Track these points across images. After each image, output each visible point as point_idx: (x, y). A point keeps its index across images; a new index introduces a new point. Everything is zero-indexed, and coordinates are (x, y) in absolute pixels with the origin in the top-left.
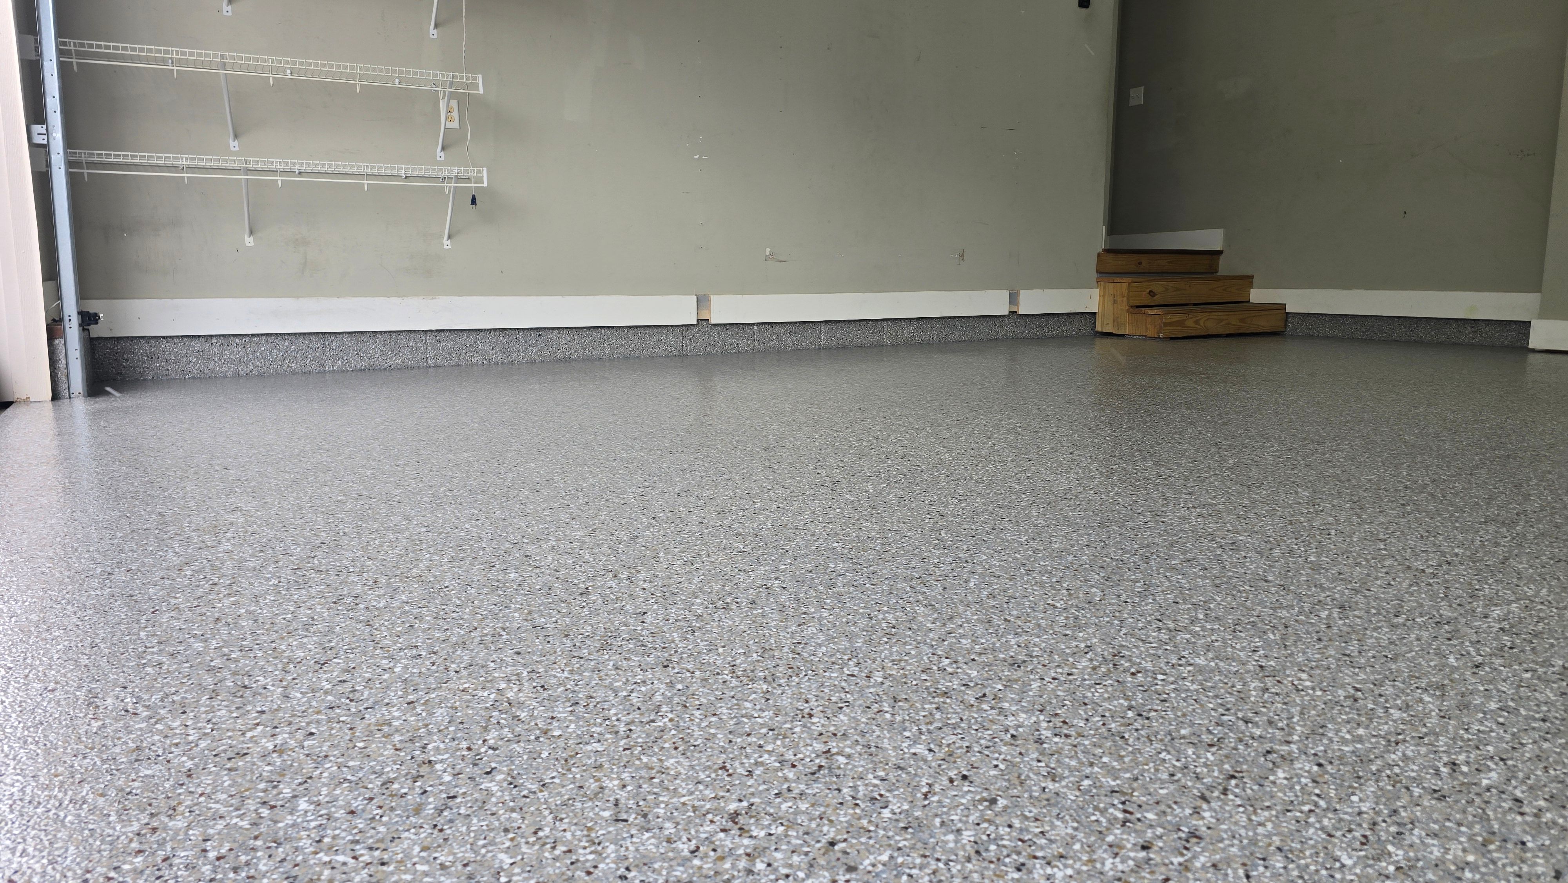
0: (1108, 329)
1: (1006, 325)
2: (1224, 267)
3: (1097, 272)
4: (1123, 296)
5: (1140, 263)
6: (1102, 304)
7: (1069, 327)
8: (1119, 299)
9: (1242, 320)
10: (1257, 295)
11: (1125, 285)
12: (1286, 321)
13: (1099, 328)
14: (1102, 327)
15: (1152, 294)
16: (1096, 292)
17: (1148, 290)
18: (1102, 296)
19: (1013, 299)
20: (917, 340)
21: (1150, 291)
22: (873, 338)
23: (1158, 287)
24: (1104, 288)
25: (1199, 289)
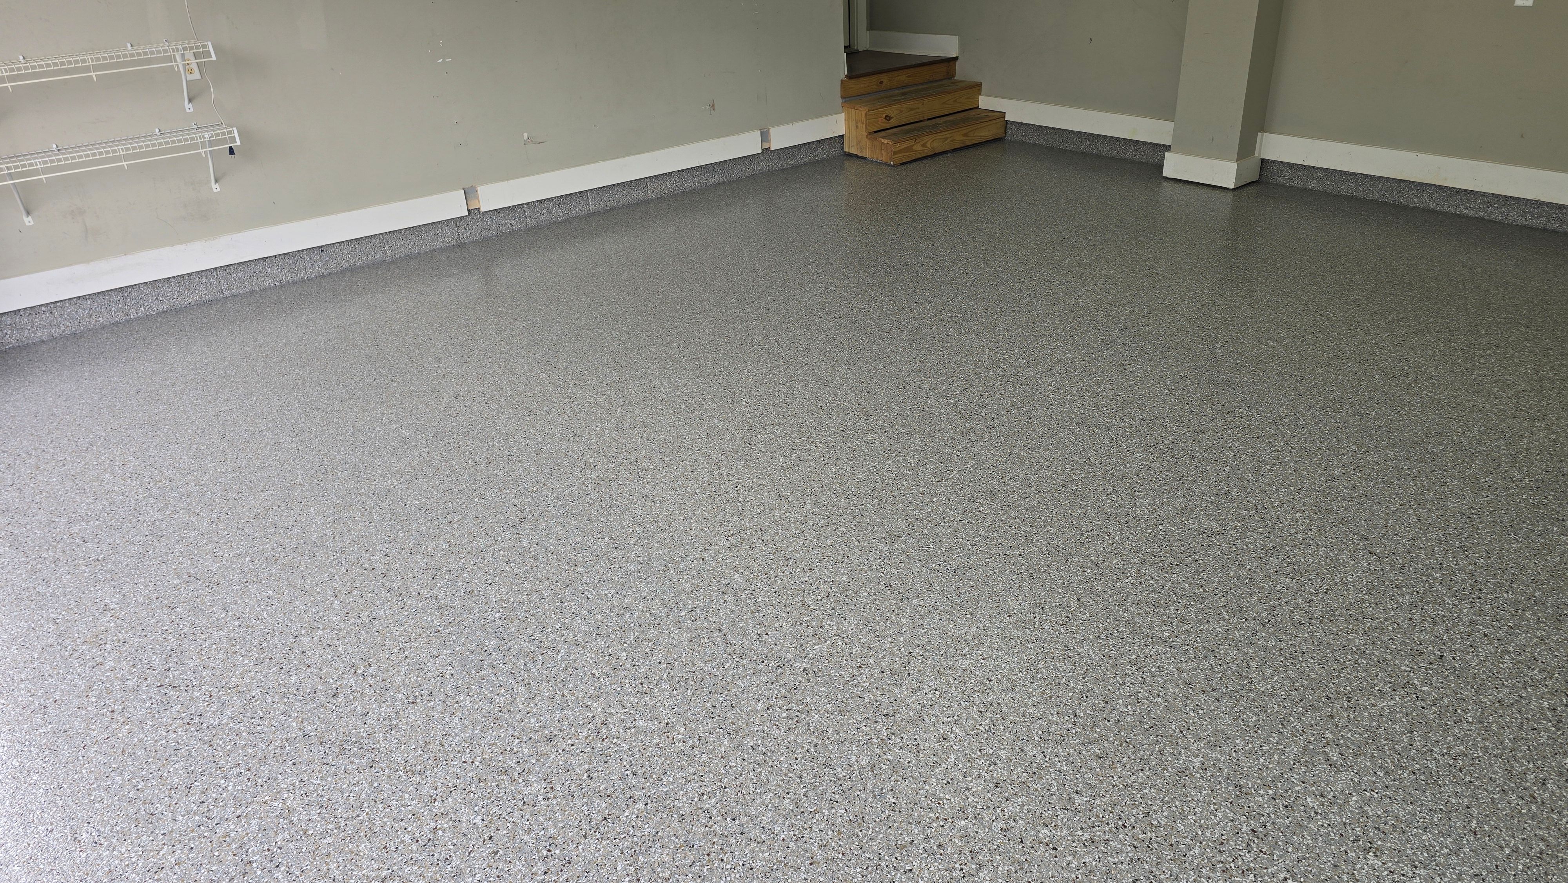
0: (853, 151)
1: (761, 161)
2: (962, 72)
3: (841, 97)
4: (863, 123)
5: (881, 83)
6: (848, 127)
7: (819, 151)
8: (859, 125)
9: (965, 135)
10: (985, 102)
11: (863, 113)
12: (1006, 127)
13: (846, 150)
14: (849, 148)
15: (888, 118)
16: (842, 117)
17: (884, 116)
18: (847, 120)
19: (765, 136)
20: (680, 189)
21: (886, 116)
22: (639, 195)
23: (892, 111)
24: (848, 113)
25: (932, 106)
